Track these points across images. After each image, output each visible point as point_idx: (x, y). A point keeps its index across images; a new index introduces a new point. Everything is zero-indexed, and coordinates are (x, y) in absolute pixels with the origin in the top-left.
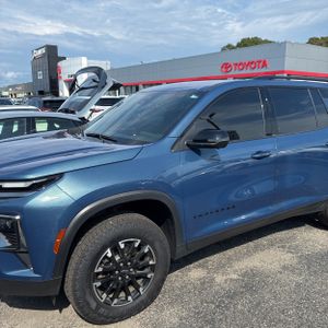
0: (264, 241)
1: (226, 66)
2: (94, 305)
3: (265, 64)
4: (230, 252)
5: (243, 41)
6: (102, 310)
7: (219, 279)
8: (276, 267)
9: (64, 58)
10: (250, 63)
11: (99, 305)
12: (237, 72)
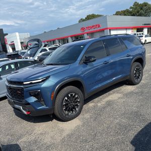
0: (111, 92)
1: (83, 29)
2: (64, 115)
3: (99, 26)
4: (101, 97)
5: (88, 16)
6: (67, 116)
7: (99, 104)
8: (116, 98)
9: (7, 34)
10: (93, 26)
11: (66, 115)
12: (88, 31)
